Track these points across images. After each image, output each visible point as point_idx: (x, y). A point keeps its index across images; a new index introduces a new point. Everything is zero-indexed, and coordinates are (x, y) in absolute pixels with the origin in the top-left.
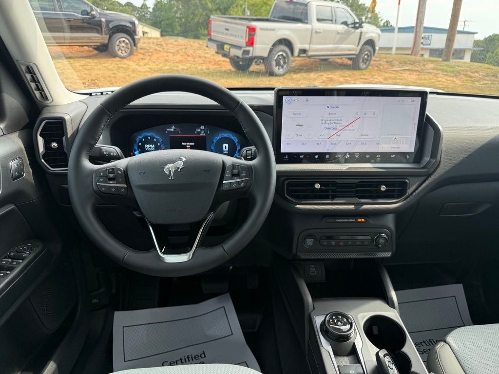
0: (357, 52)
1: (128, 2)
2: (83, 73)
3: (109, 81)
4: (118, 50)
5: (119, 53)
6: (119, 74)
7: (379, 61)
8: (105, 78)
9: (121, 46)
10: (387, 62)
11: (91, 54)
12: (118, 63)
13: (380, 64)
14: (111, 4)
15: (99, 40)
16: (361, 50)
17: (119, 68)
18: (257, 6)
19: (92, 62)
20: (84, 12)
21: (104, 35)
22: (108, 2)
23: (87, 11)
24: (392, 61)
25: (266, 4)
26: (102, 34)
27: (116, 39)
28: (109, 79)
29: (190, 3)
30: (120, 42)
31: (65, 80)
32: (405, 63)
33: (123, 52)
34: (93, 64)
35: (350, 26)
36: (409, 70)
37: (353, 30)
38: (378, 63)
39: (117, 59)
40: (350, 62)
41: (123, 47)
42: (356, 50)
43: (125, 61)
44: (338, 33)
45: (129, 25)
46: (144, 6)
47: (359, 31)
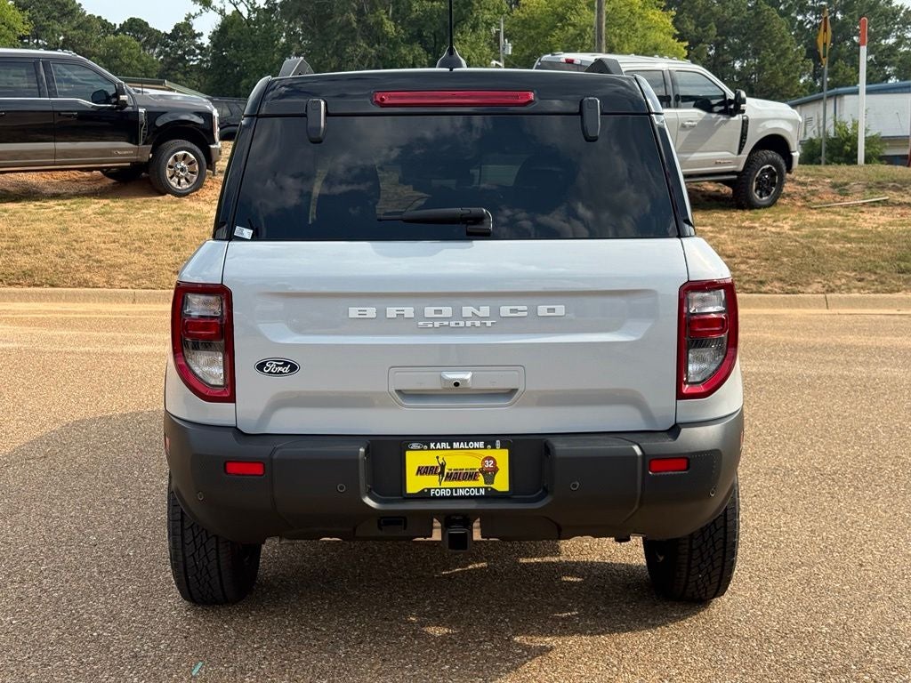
0: (740, 168)
1: (132, 20)
2: (107, 229)
3: (170, 245)
4: (171, 178)
5: (174, 183)
6: (187, 228)
7: (812, 184)
8: (159, 239)
9: (179, 167)
10: (834, 186)
11: (98, 186)
12: (174, 206)
13: (813, 193)
14: (79, 27)
15: (127, 155)
16: (749, 162)
17: (184, 218)
18: (537, 27)
19: (117, 206)
20: (99, 96)
21: (141, 145)
22: (70, 22)
23: (106, 93)
24: (846, 184)
25: (562, 18)
26: (137, 143)
27: (167, 154)
28: (168, 241)
29: (331, 22)
30: (176, 158)
31: (74, 243)
32: (881, 186)
33: (183, 181)
34: (122, 210)
35: (717, 109)
36: (885, 203)
37: (722, 118)
38: (810, 188)
39: (169, 197)
40: (727, 190)
41: (182, 170)
42: (737, 162)
43: (186, 200)
44: (684, 126)
45: (197, 119)
46: (184, 31)
47: (738, 118)
